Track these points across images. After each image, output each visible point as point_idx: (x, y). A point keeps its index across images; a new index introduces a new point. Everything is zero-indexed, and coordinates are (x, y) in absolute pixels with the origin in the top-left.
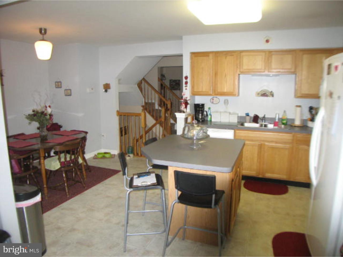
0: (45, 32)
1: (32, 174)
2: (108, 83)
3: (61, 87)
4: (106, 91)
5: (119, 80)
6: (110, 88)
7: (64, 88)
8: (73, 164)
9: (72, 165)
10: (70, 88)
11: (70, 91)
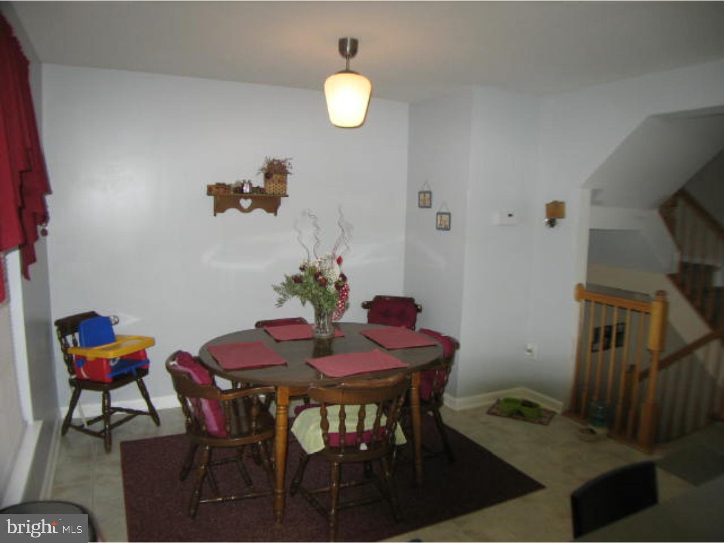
0: (354, 51)
1: (260, 443)
2: (560, 199)
3: (430, 207)
4: (552, 223)
5: (595, 193)
6: (561, 215)
7: (436, 207)
8: (368, 445)
9: (363, 447)
10: (451, 210)
11: (447, 216)
